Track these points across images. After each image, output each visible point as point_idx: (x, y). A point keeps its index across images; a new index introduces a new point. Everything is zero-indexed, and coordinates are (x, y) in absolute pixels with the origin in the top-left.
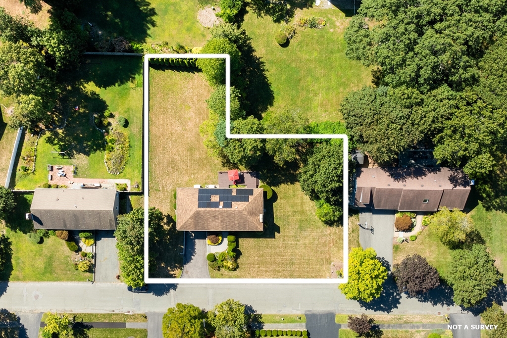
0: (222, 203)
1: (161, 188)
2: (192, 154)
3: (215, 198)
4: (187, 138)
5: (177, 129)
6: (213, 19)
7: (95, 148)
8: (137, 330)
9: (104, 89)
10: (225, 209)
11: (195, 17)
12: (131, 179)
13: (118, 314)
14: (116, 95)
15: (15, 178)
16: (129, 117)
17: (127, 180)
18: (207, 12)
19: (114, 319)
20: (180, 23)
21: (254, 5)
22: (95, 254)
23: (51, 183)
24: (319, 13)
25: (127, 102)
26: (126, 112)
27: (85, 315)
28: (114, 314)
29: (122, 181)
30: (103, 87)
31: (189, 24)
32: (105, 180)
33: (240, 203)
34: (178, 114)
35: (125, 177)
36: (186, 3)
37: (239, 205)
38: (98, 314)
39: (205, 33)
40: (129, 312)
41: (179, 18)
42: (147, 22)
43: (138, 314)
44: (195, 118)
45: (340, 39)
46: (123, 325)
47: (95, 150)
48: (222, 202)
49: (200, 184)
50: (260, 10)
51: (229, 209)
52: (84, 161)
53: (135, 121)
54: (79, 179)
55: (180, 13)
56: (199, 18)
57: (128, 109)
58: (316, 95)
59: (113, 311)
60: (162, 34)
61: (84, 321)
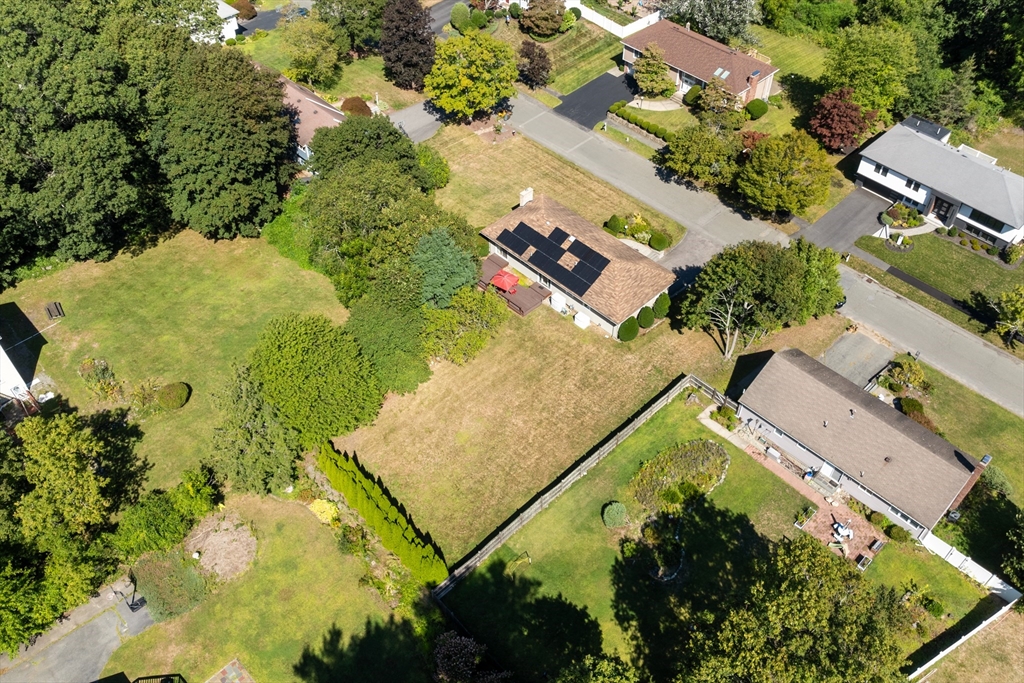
0: (565, 246)
1: (649, 368)
2: (541, 370)
3: (569, 261)
4: (519, 396)
5: (521, 424)
6: (226, 539)
7: (719, 519)
8: (873, 252)
9: (588, 611)
10: (568, 231)
11: (250, 577)
12: (694, 416)
13: (893, 289)
14: (578, 577)
15: (972, 611)
16: (593, 515)
17: (704, 422)
18: (217, 561)
19: (905, 287)
20: (287, 595)
21: (126, 492)
22: (870, 381)
23: (882, 538)
24: (69, 383)
25: (568, 546)
26: (590, 530)
27: (960, 323)
28: (901, 293)
29: (716, 427)
30: (587, 616)
31: (278, 576)
32: (749, 452)
33: (536, 229)
34: (492, 443)
35: (703, 429)
36: (228, 621)
37: (540, 226)
38: (933, 310)
39: (273, 529)
40: (869, 281)
41: (278, 608)
42: (340, 655)
43: (854, 268)
44: (470, 412)
45: (105, 327)
46: (893, 271)
47: (724, 514)
48: (562, 246)
49: (573, 325)
50: (132, 475)
51: (562, 228)
52: (769, 519)
53: (588, 499)
54: (808, 497)
55: (262, 616)
56: (244, 568)
57: (578, 530)
58: (250, 293)
59: (898, 297)
60: (350, 609)
61: (968, 317)
